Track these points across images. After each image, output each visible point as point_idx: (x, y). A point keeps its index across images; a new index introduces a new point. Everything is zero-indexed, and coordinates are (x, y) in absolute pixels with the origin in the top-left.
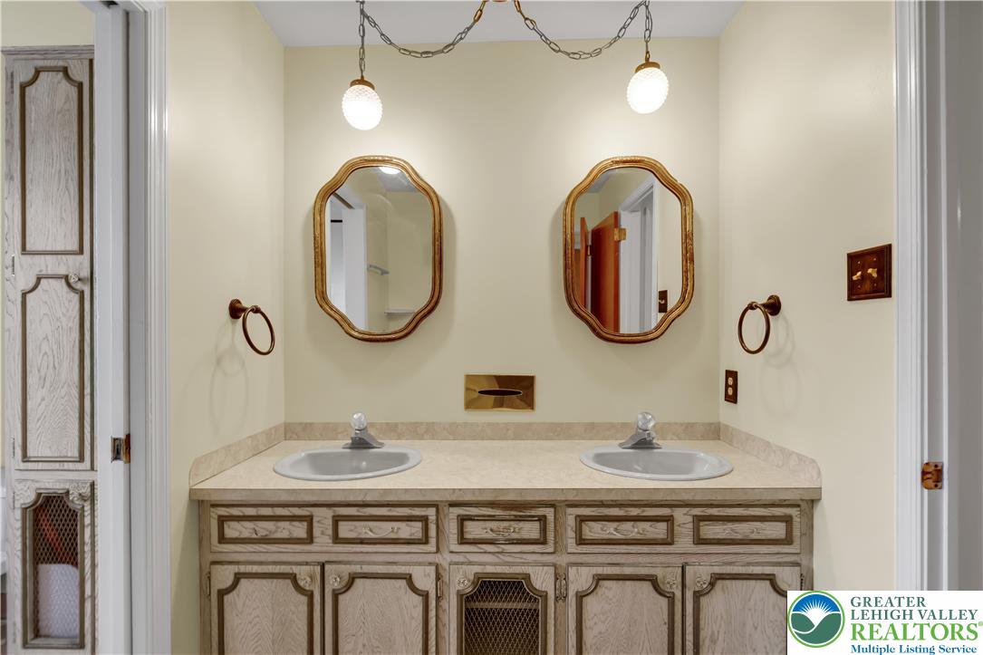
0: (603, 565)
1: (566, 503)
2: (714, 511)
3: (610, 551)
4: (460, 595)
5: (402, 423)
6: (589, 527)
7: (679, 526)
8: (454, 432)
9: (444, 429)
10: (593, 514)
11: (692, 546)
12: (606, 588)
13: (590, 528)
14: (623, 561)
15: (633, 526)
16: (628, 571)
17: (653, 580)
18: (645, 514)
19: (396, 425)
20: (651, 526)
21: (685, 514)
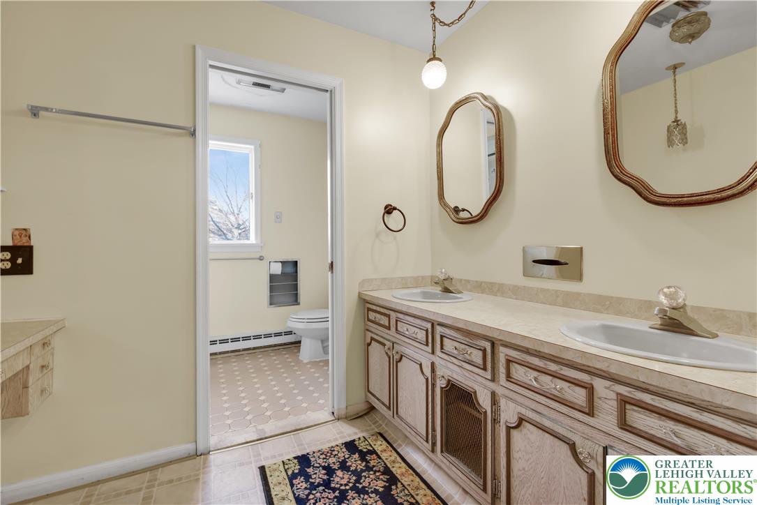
0: (527, 407)
1: (501, 342)
2: (647, 398)
3: (532, 397)
4: (442, 388)
5: (485, 282)
6: (515, 368)
7: (600, 398)
8: (516, 292)
9: (510, 290)
10: (518, 357)
11: (617, 428)
12: (528, 430)
13: (516, 370)
14: (545, 413)
15: (551, 381)
16: (547, 423)
17: (573, 447)
18: (562, 372)
19: (481, 283)
20: (569, 387)
21: (606, 388)
